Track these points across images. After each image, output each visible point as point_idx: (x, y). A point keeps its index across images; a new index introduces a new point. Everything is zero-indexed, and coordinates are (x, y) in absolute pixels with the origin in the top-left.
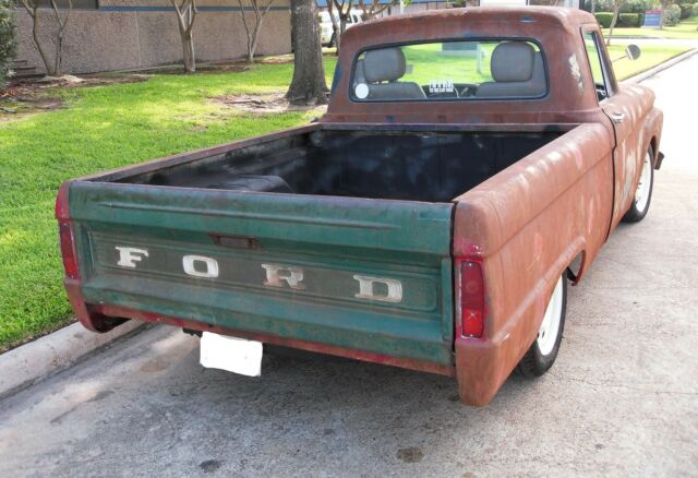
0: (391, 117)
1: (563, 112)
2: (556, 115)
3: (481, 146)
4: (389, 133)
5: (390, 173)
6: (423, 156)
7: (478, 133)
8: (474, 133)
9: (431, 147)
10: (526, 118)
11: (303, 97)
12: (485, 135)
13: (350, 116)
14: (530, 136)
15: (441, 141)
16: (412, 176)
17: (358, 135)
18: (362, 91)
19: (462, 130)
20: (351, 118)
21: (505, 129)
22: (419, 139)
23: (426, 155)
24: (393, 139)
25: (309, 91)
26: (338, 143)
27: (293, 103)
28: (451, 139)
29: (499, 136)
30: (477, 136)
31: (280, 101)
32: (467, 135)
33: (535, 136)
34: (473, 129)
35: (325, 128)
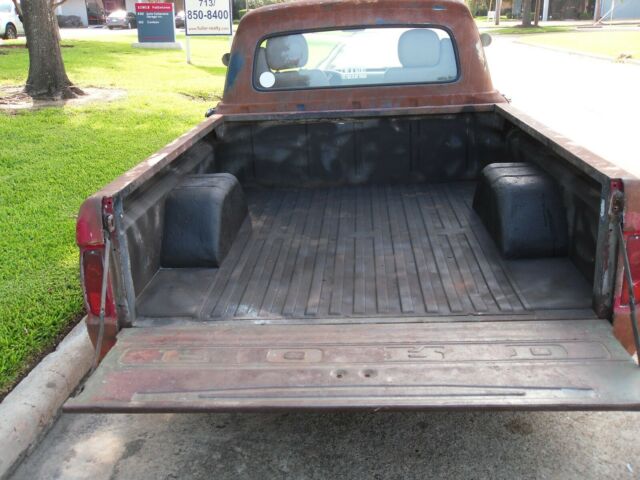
0: (302, 105)
1: (473, 94)
2: (467, 97)
3: (397, 129)
4: (303, 121)
5: (302, 161)
6: (339, 142)
7: (395, 117)
8: (392, 117)
9: (345, 133)
10: (440, 101)
11: (46, 91)
12: (402, 119)
13: (255, 106)
14: (445, 117)
15: (356, 126)
16: (326, 162)
17: (266, 125)
18: (267, 80)
19: (382, 114)
20: (257, 108)
21: (425, 112)
22: (334, 126)
23: (341, 141)
24: (306, 128)
25: (51, 85)
26: (242, 134)
27: (37, 98)
28: (367, 124)
29: (416, 118)
30: (394, 120)
31: (21, 97)
32: (385, 119)
33: (450, 117)
34: (391, 114)
35: (231, 120)
